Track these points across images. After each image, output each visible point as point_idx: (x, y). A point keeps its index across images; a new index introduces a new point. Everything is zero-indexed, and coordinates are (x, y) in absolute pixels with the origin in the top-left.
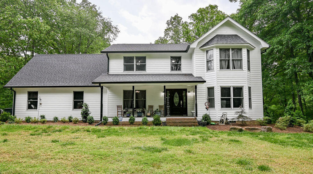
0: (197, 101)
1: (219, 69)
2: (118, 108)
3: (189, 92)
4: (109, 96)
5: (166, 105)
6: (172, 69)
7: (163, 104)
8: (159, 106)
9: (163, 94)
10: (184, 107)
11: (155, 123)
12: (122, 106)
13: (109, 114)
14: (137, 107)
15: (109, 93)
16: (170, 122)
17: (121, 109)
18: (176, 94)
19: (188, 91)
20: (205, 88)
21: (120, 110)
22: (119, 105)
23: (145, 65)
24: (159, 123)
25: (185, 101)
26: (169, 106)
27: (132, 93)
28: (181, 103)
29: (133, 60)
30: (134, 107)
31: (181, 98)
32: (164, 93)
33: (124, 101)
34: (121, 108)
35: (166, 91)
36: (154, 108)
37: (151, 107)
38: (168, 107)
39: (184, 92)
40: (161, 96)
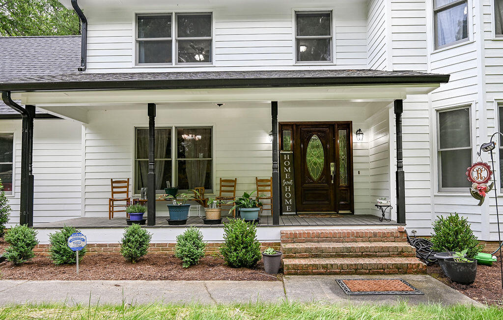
0: (405, 161)
1: (492, 35)
2: (113, 187)
3: (359, 132)
4: (88, 150)
5: (278, 177)
6: (301, 57)
7: (267, 173)
8: (258, 181)
9: (267, 140)
10: (343, 183)
11: (233, 256)
12: (132, 182)
13: (88, 209)
14: (183, 185)
15: (88, 137)
16: (296, 251)
17: (127, 192)
18: (315, 140)
19: (355, 129)
20: (426, 114)
21: (124, 196)
22: (117, 177)
23: (211, 41)
24: (249, 257)
25: (343, 162)
26: (291, 182)
27: (165, 136)
28: (332, 169)
29: (170, 27)
30: (173, 186)
31: (331, 155)
32: (272, 137)
33: (139, 166)
34: (127, 187)
35: (279, 128)
36: (238, 187)
37: (231, 184)
38: (288, 184)
39: (342, 133)
40: (265, 147)
